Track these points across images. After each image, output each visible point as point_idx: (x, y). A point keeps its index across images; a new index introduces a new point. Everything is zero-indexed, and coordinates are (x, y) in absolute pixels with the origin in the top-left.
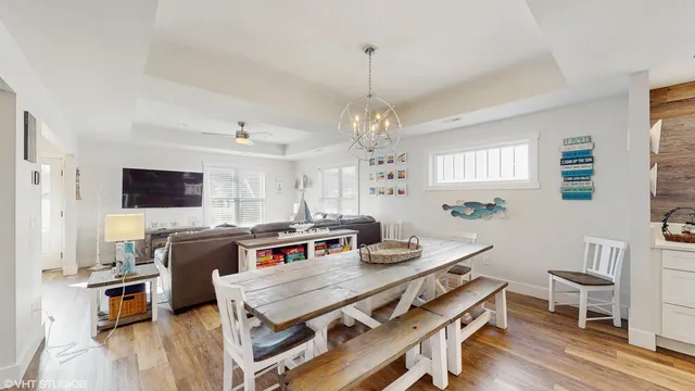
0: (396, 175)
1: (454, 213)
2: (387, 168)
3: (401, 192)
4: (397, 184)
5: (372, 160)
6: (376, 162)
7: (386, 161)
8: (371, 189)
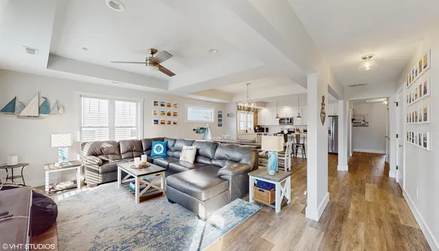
0: (172, 114)
1: (197, 132)
2: (166, 110)
3: (175, 123)
4: (172, 119)
5: (155, 102)
6: (159, 104)
7: (166, 105)
8: (155, 121)
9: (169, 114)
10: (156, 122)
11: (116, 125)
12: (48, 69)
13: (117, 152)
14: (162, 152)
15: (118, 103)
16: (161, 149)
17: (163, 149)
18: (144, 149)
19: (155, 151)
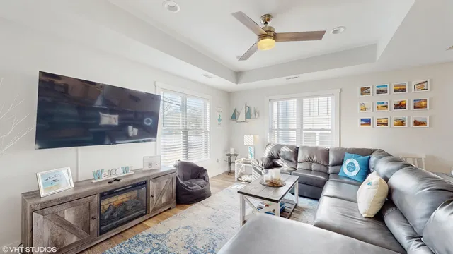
0: (410, 105)
2: (393, 98)
3: (417, 123)
4: (410, 114)
5: (363, 89)
6: (373, 90)
7: (390, 89)
8: (362, 120)
9: (400, 106)
10: (367, 122)
11: (304, 128)
12: (238, 85)
13: (293, 159)
14: (354, 173)
15: (306, 101)
16: (354, 168)
17: (358, 168)
18: (330, 163)
19: (344, 169)
